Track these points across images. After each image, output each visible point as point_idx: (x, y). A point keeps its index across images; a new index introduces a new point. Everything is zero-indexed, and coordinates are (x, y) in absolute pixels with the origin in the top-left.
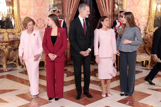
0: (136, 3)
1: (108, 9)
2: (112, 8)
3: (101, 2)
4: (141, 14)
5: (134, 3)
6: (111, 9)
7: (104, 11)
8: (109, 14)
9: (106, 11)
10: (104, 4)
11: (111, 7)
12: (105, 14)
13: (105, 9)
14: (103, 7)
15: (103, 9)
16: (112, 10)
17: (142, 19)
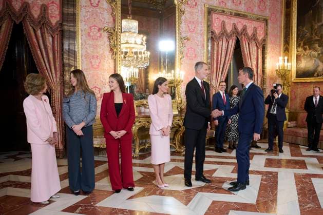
0: (95, 66)
1: (53, 71)
2: (60, 71)
3: (42, 61)
4: (104, 81)
5: (92, 66)
6: (58, 73)
7: (47, 74)
8: (57, 80)
9: (51, 74)
10: (47, 64)
11: (58, 69)
12: (49, 79)
13: (50, 72)
14: (45, 68)
15: (46, 71)
16: (61, 74)
17: (105, 88)
